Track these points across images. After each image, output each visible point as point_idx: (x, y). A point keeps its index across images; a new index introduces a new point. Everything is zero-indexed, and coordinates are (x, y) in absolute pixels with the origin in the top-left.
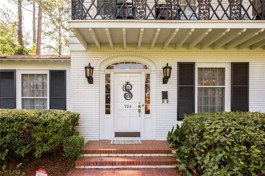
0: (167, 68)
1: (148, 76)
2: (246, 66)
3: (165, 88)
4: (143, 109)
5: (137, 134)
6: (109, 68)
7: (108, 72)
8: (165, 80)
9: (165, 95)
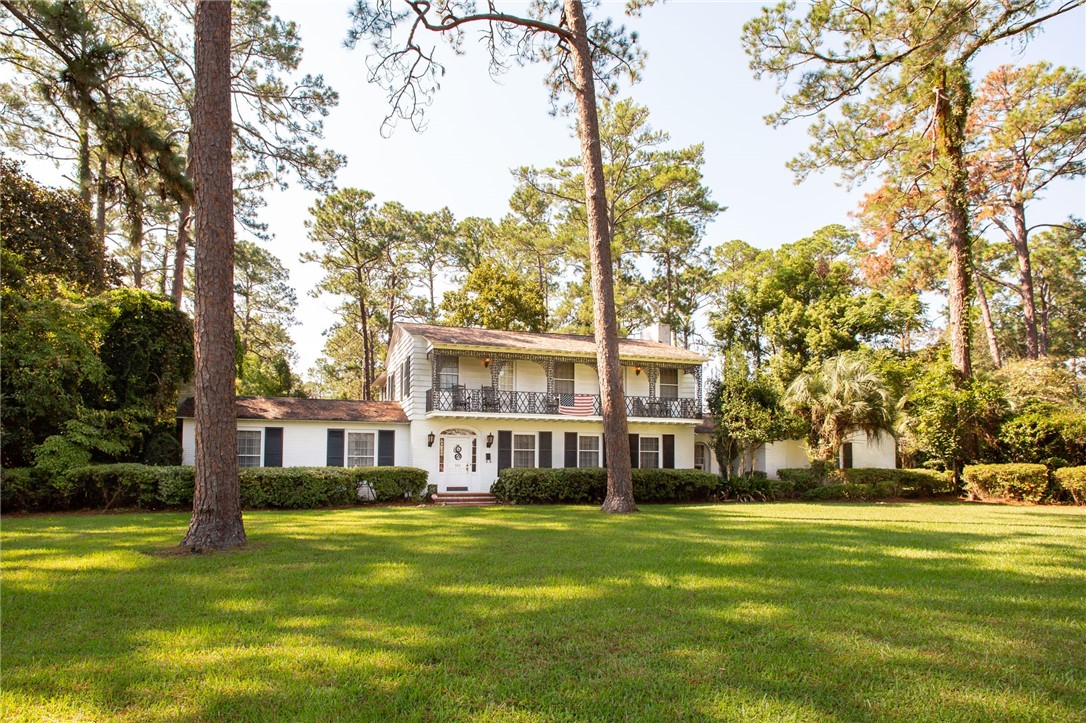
0: (490, 437)
1: (475, 442)
2: (550, 434)
3: (488, 451)
4: (470, 468)
5: (466, 489)
6: (444, 433)
7: (443, 436)
8: (489, 445)
9: (488, 457)
